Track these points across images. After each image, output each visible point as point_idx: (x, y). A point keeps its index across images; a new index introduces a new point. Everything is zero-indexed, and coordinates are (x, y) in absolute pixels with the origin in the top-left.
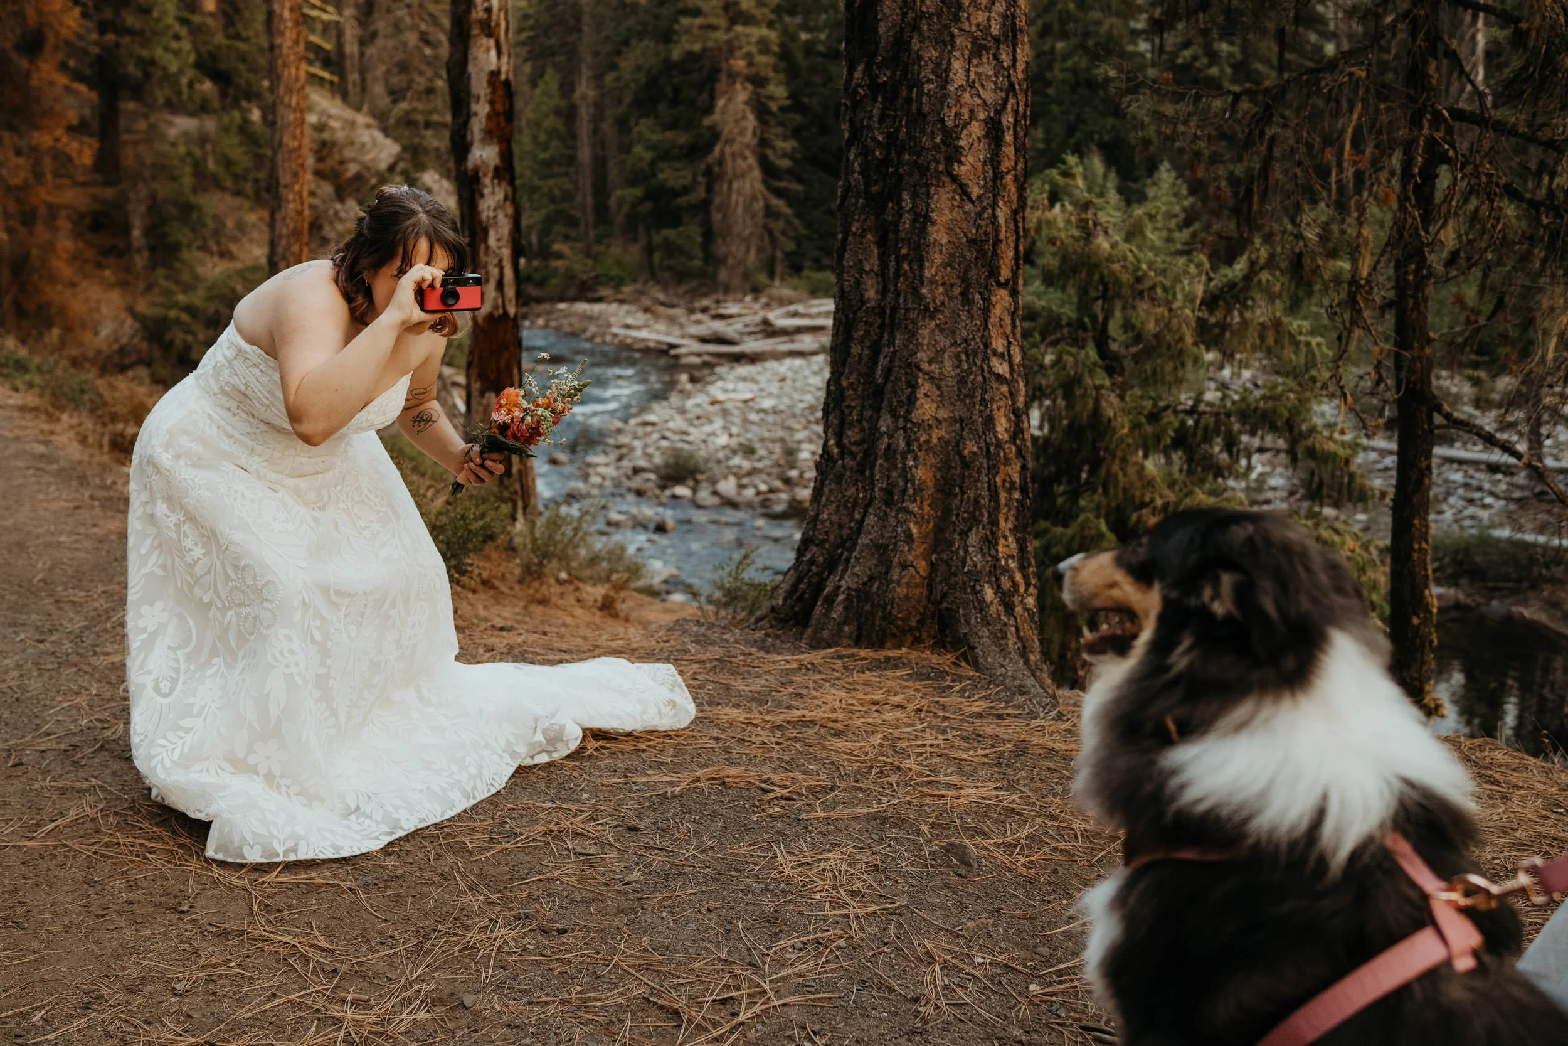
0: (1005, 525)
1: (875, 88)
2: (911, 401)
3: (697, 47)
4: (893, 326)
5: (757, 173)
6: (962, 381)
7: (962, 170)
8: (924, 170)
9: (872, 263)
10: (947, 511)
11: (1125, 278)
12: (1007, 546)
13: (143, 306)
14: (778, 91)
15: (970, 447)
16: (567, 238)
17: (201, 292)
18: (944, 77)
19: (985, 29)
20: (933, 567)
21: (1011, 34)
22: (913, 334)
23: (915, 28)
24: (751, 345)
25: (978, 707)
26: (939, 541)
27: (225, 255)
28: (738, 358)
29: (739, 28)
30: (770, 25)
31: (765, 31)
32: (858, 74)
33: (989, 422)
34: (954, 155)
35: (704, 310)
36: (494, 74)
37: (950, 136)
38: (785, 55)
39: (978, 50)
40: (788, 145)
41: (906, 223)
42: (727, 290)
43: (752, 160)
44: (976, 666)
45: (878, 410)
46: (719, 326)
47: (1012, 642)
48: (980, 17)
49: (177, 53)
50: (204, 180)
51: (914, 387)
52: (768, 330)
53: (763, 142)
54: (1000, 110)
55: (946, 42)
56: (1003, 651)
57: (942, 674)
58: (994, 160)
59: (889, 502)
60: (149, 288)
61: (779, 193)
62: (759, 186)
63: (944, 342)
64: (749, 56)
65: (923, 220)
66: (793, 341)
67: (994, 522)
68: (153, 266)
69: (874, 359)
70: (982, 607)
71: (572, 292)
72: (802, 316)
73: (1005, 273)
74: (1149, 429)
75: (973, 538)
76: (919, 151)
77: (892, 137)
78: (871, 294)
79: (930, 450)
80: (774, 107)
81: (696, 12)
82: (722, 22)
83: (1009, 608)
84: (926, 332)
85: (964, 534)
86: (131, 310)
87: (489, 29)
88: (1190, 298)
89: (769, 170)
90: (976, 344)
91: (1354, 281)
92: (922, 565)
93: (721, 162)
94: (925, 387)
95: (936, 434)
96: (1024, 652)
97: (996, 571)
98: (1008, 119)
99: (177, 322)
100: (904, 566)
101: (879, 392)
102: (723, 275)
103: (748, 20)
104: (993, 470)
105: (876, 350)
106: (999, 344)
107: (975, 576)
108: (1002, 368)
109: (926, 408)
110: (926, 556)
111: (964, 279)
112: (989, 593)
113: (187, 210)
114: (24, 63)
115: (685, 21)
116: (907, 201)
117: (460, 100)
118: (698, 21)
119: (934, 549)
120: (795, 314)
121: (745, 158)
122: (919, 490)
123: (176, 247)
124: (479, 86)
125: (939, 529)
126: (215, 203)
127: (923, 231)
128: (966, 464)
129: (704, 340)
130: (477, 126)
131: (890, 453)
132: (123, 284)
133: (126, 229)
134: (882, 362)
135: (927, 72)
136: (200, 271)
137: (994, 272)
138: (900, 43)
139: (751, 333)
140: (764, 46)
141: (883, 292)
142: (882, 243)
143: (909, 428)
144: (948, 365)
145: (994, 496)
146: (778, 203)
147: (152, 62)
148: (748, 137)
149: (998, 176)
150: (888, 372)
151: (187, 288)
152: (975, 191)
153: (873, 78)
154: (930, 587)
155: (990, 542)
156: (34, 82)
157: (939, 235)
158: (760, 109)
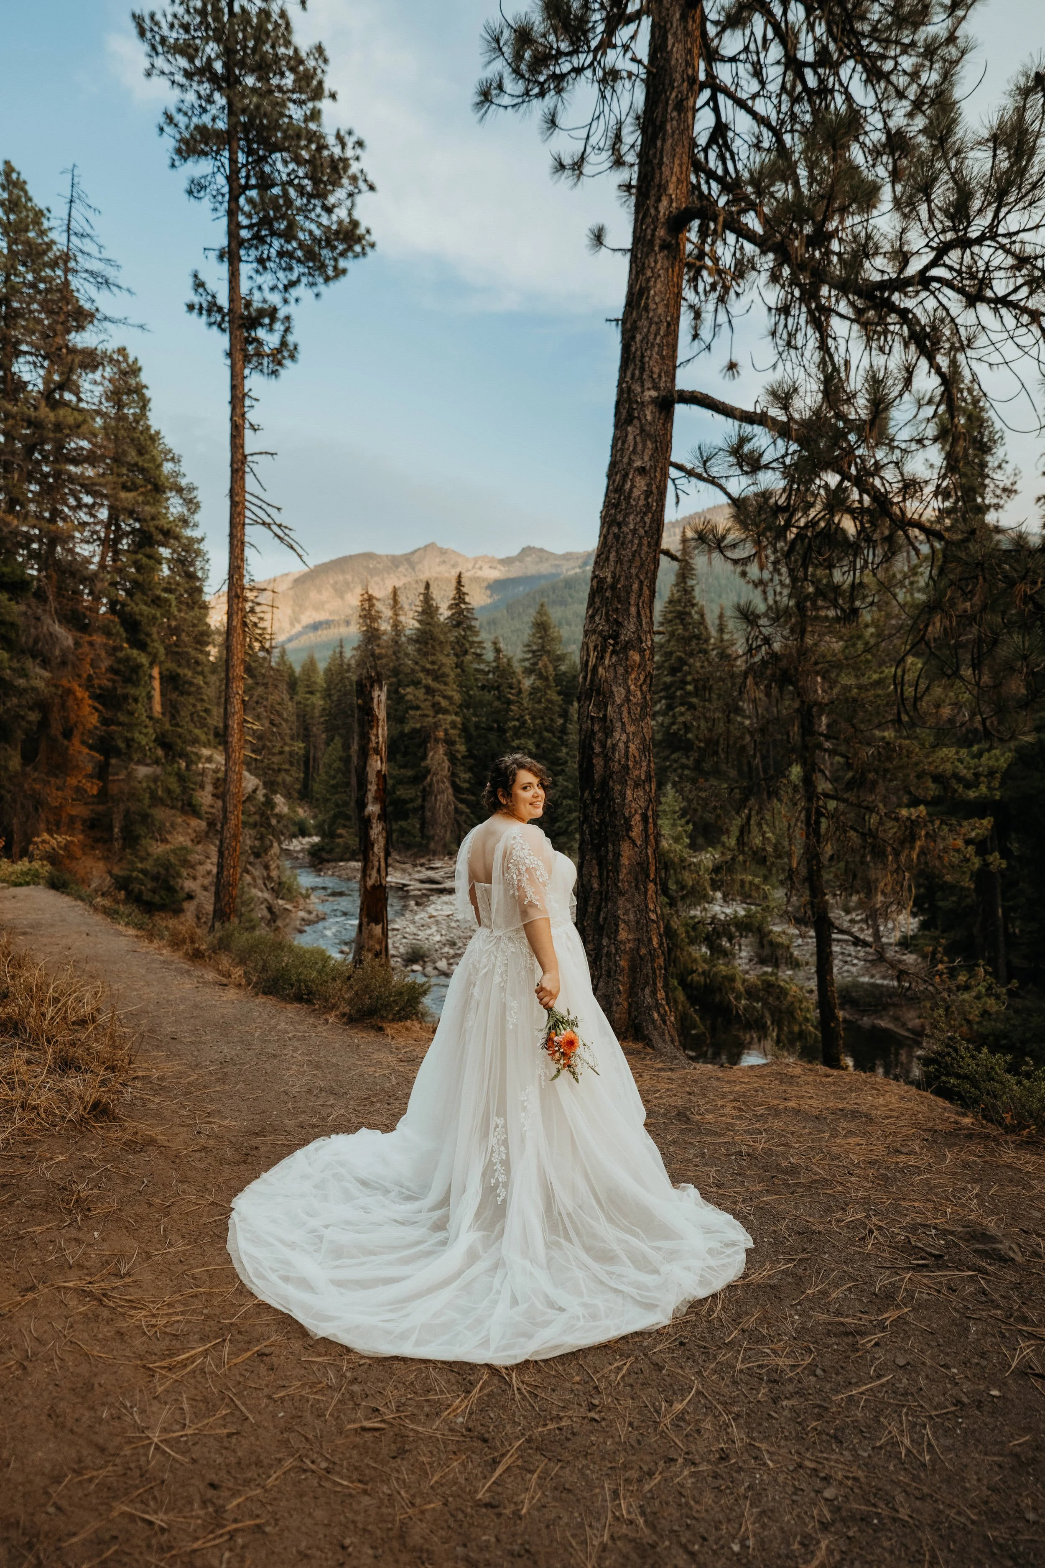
0: (660, 985)
1: (594, 801)
2: (617, 931)
3: (418, 726)
4: (607, 899)
5: (450, 791)
6: (638, 922)
7: (633, 834)
8: (617, 834)
9: (595, 872)
10: (635, 979)
11: (676, 860)
12: (661, 994)
13: (116, 870)
14: (461, 748)
15: (643, 951)
16: (344, 826)
17: (151, 862)
18: (623, 796)
19: (639, 777)
20: (630, 1005)
21: (649, 778)
22: (616, 903)
23: (611, 777)
25: (660, 1065)
26: (632, 992)
27: (164, 841)
28: (442, 891)
29: (440, 716)
30: (456, 714)
31: (454, 717)
32: (586, 794)
33: (650, 940)
34: (629, 828)
35: (422, 865)
36: (379, 772)
37: (627, 821)
38: (465, 729)
39: (637, 786)
40: (467, 776)
41: (611, 855)
42: (435, 853)
43: (448, 784)
44: (653, 1048)
45: (601, 935)
46: (431, 874)
47: (667, 1037)
48: (637, 773)
49: (146, 735)
50: (156, 800)
51: (617, 925)
53: (453, 774)
54: (647, 809)
55: (624, 783)
56: (664, 1041)
57: (639, 1053)
58: (646, 830)
59: (609, 976)
60: (121, 860)
61: (462, 801)
62: (451, 798)
63: (629, 906)
64: (446, 730)
65: (618, 855)
67: (655, 984)
68: (123, 849)
69: (598, 913)
70: (653, 1021)
71: (347, 856)
73: (652, 876)
74: (692, 934)
75: (647, 991)
76: (615, 827)
77: (602, 821)
78: (596, 886)
79: (625, 952)
80: (459, 756)
81: (418, 708)
82: (431, 713)
83: (664, 1022)
84: (621, 903)
85: (643, 989)
86: (110, 873)
87: (377, 752)
88: (706, 870)
89: (457, 789)
90: (642, 906)
91: (790, 870)
92: (625, 1004)
93: (431, 785)
94: (622, 926)
95: (628, 946)
96: (672, 1041)
97: (658, 1006)
98: (650, 813)
99: (137, 878)
100: (618, 1004)
101: (602, 928)
102: (432, 846)
103: (446, 712)
104: (653, 961)
105: (599, 910)
106: (651, 906)
107: (649, 1008)
108: (653, 916)
109: (623, 935)
110: (626, 1000)
111: (636, 879)
112: (656, 1016)
113: (145, 818)
114: (66, 742)
115: (411, 712)
116: (610, 847)
117: (362, 784)
118: (419, 713)
119: (629, 996)
121: (444, 783)
122: (622, 970)
123: (138, 837)
124: (372, 777)
125: (632, 987)
126: (160, 814)
127: (618, 860)
128: (641, 958)
129: (422, 882)
130: (370, 795)
131: (608, 954)
132: (106, 859)
133: (111, 828)
134: (602, 915)
135: (616, 795)
136: (150, 850)
137: (648, 876)
138: (604, 783)
140: (453, 725)
141: (601, 885)
142: (600, 864)
143: (617, 944)
144: (632, 916)
145: (654, 973)
147: (133, 740)
148: (446, 772)
149: (647, 836)
150: (605, 919)
151: (142, 860)
152: (639, 843)
153: (593, 797)
154: (630, 1014)
155: (654, 993)
156: (71, 752)
157: (625, 861)
158: (452, 757)
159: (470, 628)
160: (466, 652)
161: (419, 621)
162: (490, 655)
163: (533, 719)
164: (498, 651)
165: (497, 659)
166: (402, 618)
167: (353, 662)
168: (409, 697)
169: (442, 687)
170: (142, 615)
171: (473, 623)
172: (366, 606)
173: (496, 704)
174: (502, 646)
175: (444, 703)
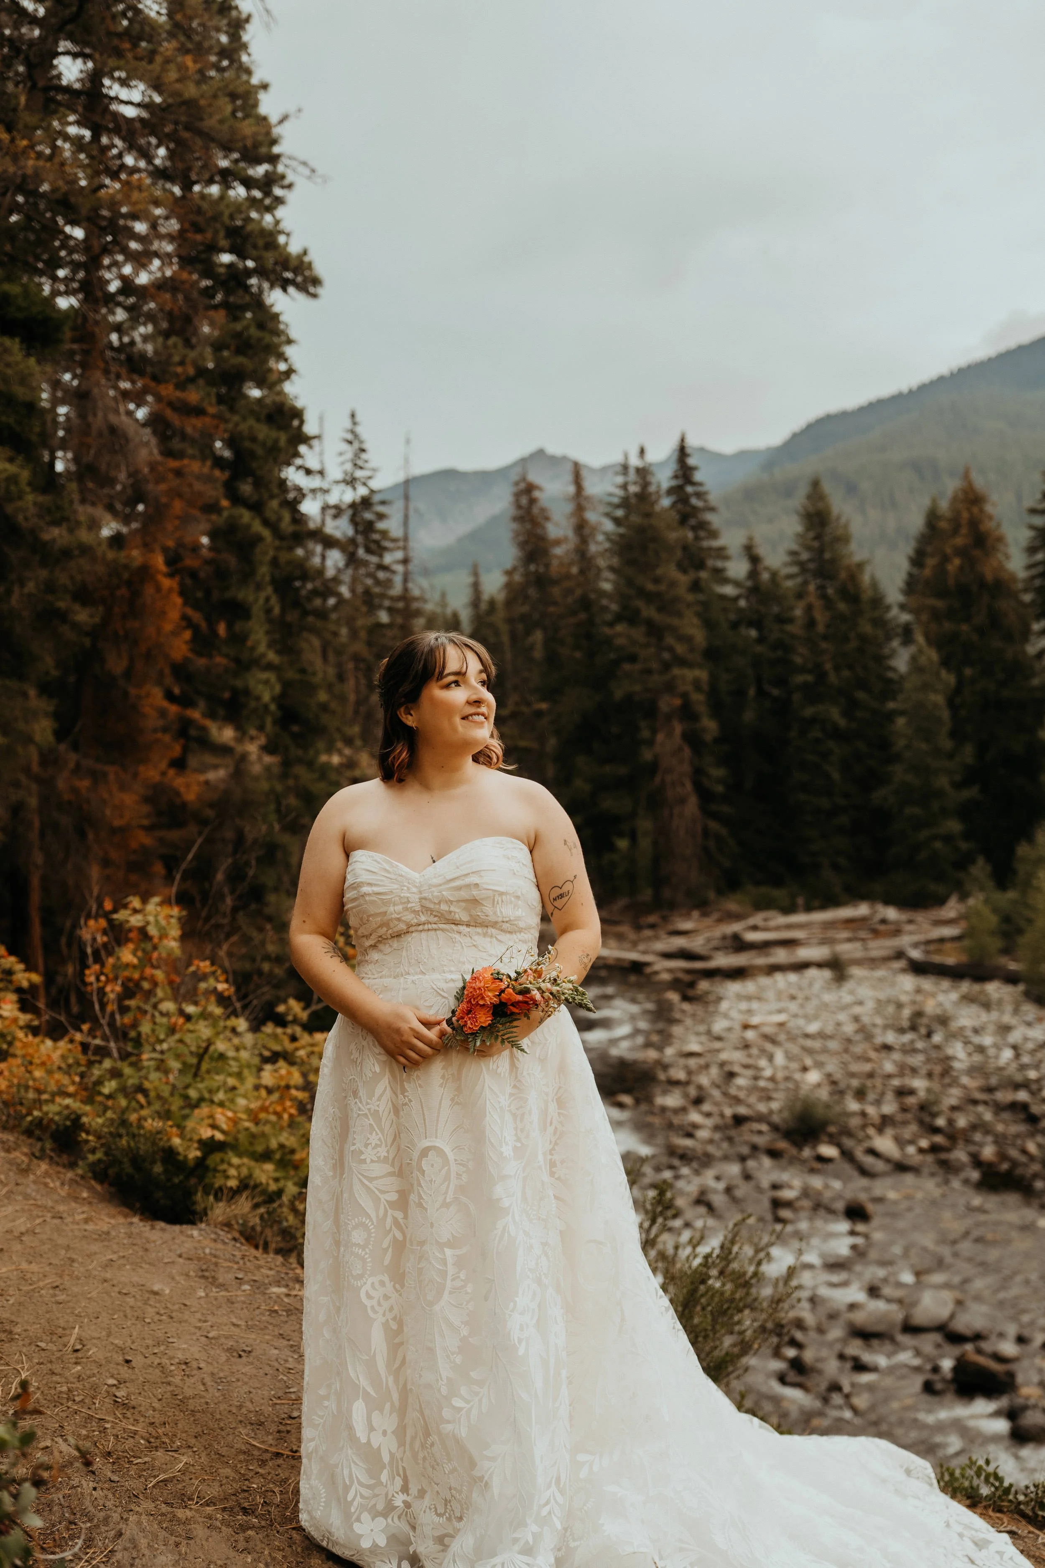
3: (637, 689)
5: (694, 799)
14: (710, 726)
24: (723, 960)
28: (711, 974)
29: (676, 671)
30: (700, 667)
31: (697, 672)
35: (652, 926)
38: (713, 694)
40: (718, 772)
43: (689, 786)
46: (679, 942)
52: (738, 945)
53: (698, 771)
61: (713, 816)
62: (696, 811)
64: (684, 695)
66: (767, 955)
72: (766, 929)
80: (708, 737)
82: (659, 666)
89: (705, 796)
93: (662, 789)
102: (666, 893)
103: (683, 662)
115: (627, 667)
118: (638, 667)
120: (755, 928)
121: (683, 785)
129: (667, 956)
139: (717, 949)
140: (697, 684)
146: (713, 825)
148: (686, 768)
158: (693, 739)
159: (703, 526)
160: (700, 565)
161: (617, 521)
162: (738, 568)
163: (837, 668)
164: (754, 560)
165: (753, 574)
166: (592, 516)
167: (501, 597)
168: (620, 641)
169: (675, 621)
170: (254, 439)
171: (709, 517)
172: (524, 501)
173: (759, 649)
174: (761, 551)
175: (680, 649)
